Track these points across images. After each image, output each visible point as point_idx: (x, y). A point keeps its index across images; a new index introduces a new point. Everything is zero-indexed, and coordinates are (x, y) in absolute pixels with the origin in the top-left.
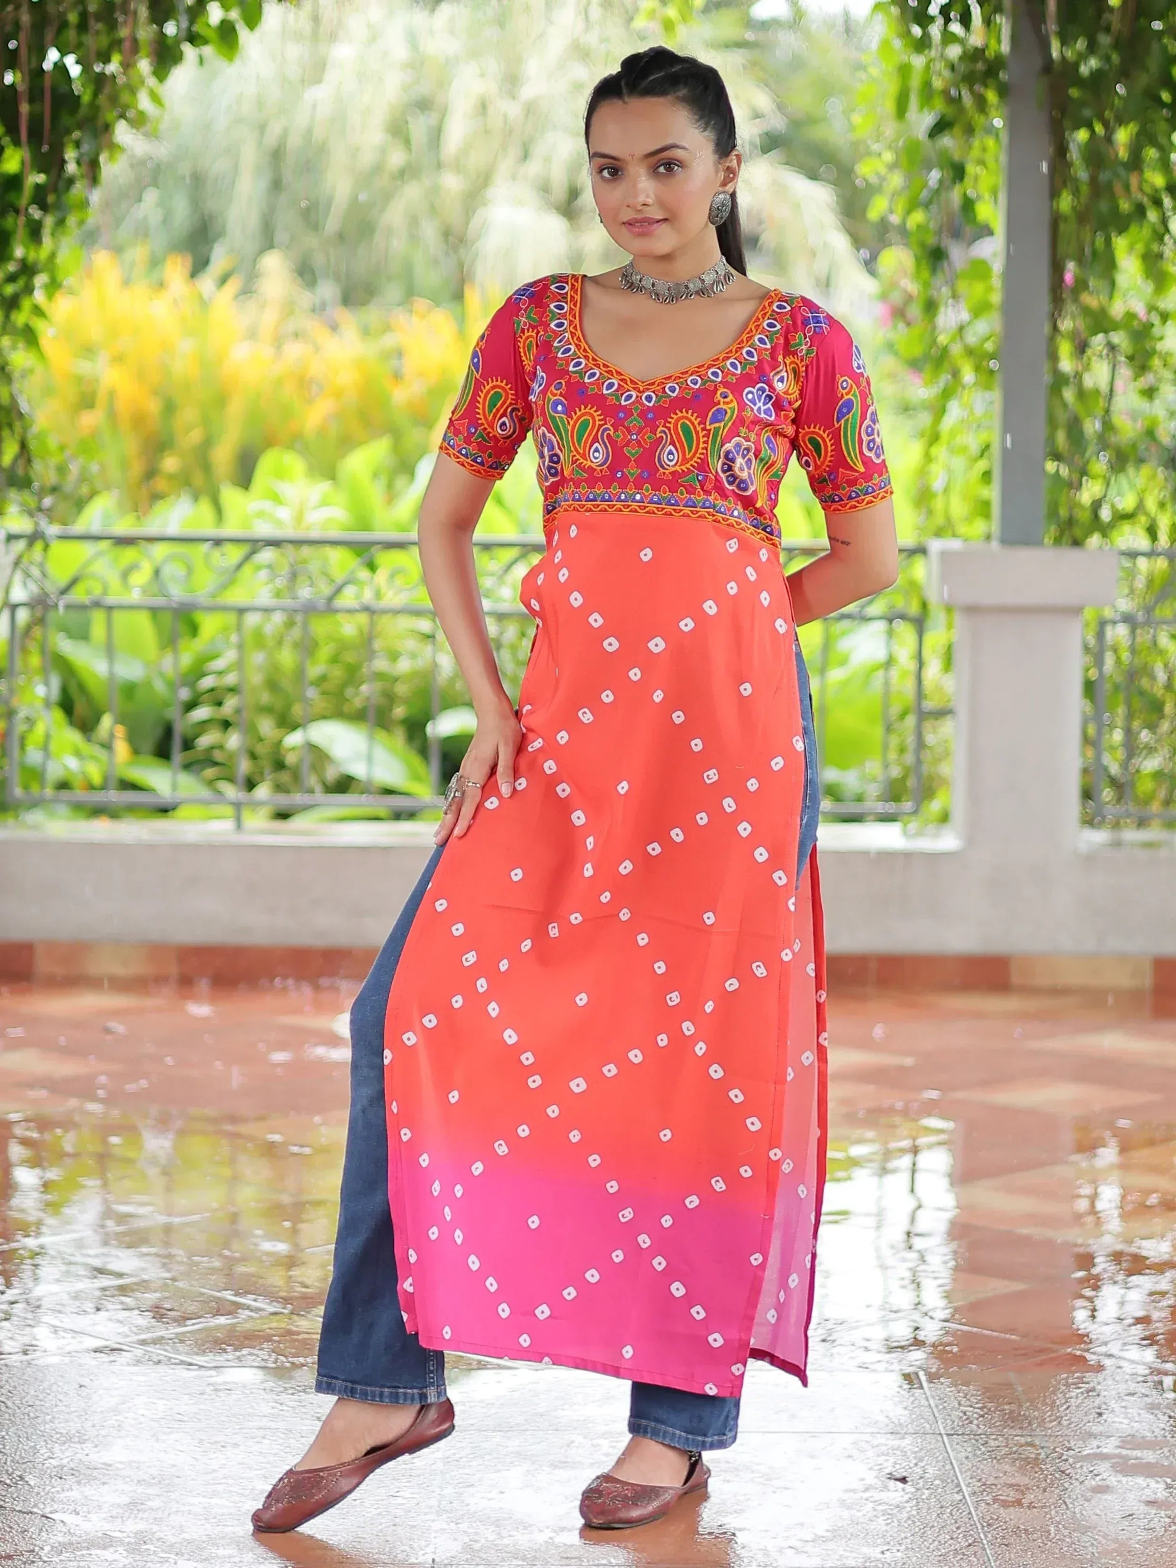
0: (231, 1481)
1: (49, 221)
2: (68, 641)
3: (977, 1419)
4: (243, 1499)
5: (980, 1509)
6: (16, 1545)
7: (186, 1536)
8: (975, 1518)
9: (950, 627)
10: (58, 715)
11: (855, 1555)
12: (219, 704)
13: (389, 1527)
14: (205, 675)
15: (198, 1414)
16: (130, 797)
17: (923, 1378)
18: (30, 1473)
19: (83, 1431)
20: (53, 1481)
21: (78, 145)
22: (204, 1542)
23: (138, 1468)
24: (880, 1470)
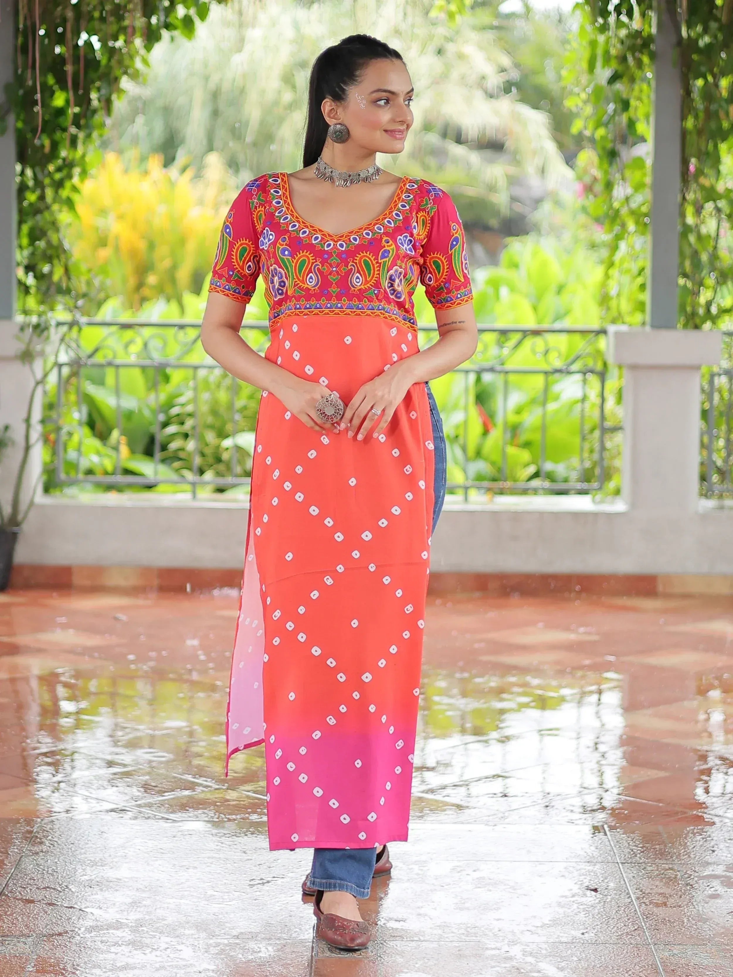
0: (192, 889)
1: (81, 135)
2: (92, 386)
3: (640, 854)
4: (200, 900)
5: (642, 908)
6: (64, 927)
7: (166, 922)
8: (639, 914)
9: (620, 377)
10: (86, 430)
11: (566, 935)
12: (182, 423)
13: (287, 917)
14: (174, 406)
15: (172, 849)
16: (130, 479)
17: (607, 829)
18: (73, 884)
19: (103, 859)
20: (86, 889)
21: (99, 90)
22: (177, 926)
23: (137, 881)
24: (582, 884)
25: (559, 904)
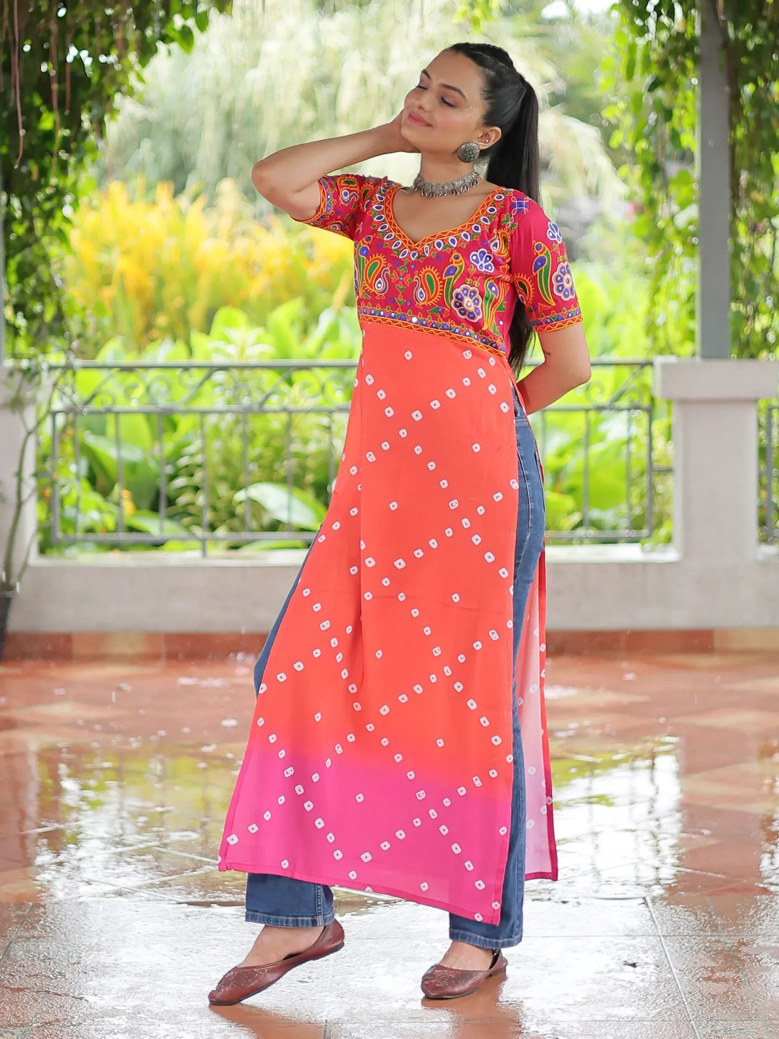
0: (195, 973)
1: (72, 160)
2: (92, 436)
3: (683, 926)
4: (203, 984)
5: (683, 983)
6: (56, 1016)
7: (166, 1008)
8: (680, 989)
9: (669, 414)
10: (85, 485)
11: (600, 1013)
12: (192, 475)
13: (298, 1000)
14: (180, 457)
15: (175, 931)
16: (133, 537)
17: (647, 900)
18: (66, 970)
19: (100, 944)
20: (80, 975)
21: (90, 110)
22: (177, 1012)
23: (135, 966)
24: (619, 959)
25: (594, 981)
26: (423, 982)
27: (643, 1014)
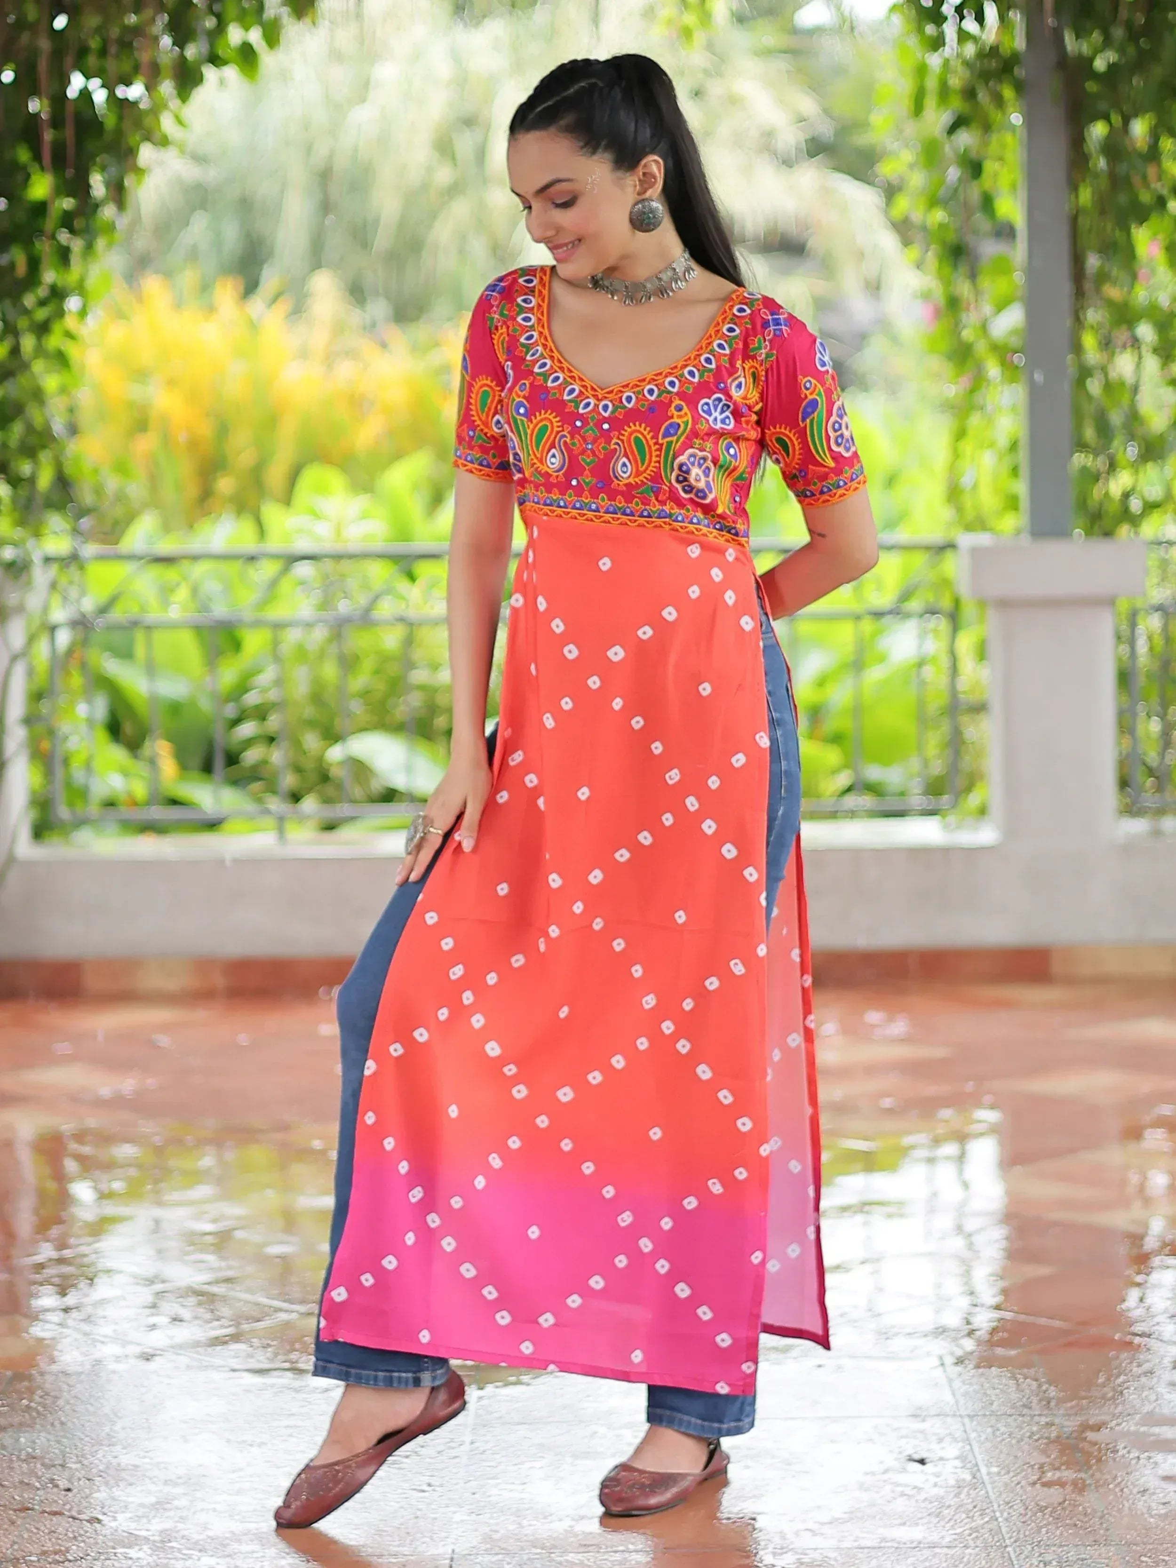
0: (256, 1479)
1: (78, 245)
2: (113, 660)
3: (998, 1400)
4: (265, 1496)
5: (997, 1487)
7: (210, 1533)
8: (992, 1497)
11: (871, 1535)
12: (264, 720)
13: (411, 1519)
14: (246, 691)
15: (226, 1414)
16: (174, 813)
17: (948, 1362)
19: (112, 1434)
20: (81, 1483)
21: (103, 169)
22: (227, 1538)
23: (166, 1468)
24: (900, 1453)
25: (862, 1487)
26: (601, 1490)
27: (935, 1537)
